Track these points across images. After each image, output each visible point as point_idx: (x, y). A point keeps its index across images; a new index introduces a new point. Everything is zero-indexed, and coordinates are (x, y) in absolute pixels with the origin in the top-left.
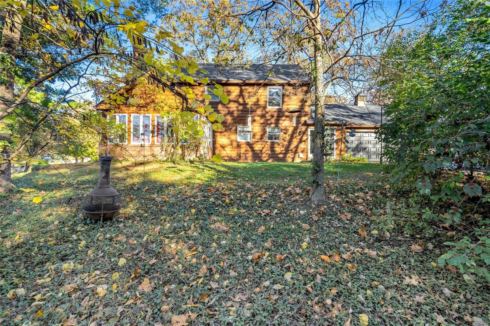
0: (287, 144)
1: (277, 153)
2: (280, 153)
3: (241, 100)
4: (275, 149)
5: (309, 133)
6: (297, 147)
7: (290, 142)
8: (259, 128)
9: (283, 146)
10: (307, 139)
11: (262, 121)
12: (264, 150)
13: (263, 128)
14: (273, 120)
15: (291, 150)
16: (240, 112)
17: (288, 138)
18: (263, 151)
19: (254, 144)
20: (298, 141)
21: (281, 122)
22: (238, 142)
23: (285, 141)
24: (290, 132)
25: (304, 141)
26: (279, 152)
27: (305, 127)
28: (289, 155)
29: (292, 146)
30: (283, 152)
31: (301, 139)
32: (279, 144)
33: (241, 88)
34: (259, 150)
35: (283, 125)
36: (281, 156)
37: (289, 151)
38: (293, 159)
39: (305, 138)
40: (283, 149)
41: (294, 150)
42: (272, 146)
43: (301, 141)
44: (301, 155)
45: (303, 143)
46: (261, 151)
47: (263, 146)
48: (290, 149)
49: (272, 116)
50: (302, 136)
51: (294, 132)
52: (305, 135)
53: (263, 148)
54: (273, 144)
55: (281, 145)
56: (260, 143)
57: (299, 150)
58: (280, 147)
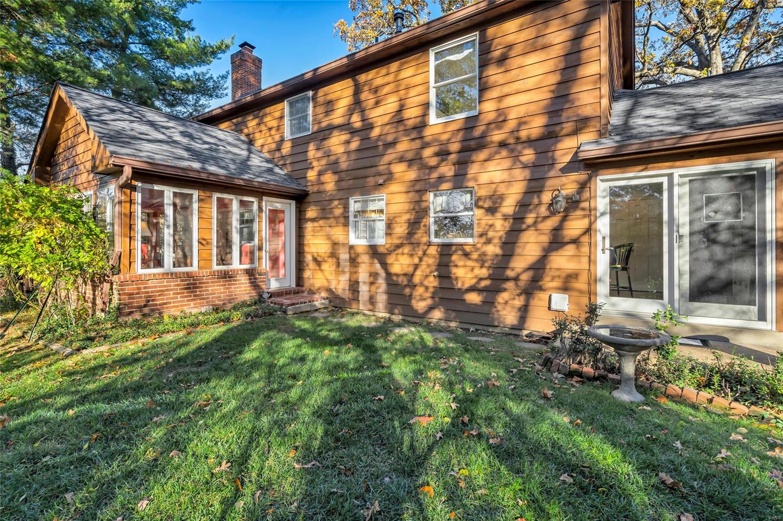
0: (498, 251)
1: (459, 285)
2: (472, 289)
3: (356, 119)
4: (454, 270)
5: (602, 203)
6: (539, 268)
7: (510, 244)
8: (402, 198)
9: (482, 261)
10: (588, 231)
11: (412, 175)
12: (418, 273)
13: (417, 198)
14: (447, 170)
15: (516, 279)
16: (353, 157)
17: (500, 226)
18: (417, 279)
19: (390, 252)
20: (545, 239)
21: (473, 169)
22: (351, 247)
23: (489, 241)
24: (508, 207)
25: (575, 241)
26: (467, 285)
27: (581, 176)
28: (504, 296)
29: (519, 264)
30: (484, 284)
31: (557, 230)
32: (466, 255)
33: (355, 81)
34: (405, 275)
35: (484, 178)
36: (474, 298)
37: (508, 279)
38: (524, 312)
39: (575, 226)
40: (484, 272)
41: (525, 277)
42: (445, 259)
43: (556, 242)
44: (561, 302)
45: (570, 250)
46: (410, 276)
47: (416, 260)
48: (510, 273)
49: (443, 154)
50: (564, 219)
51: (524, 206)
52: (579, 213)
53: (416, 267)
54: (446, 250)
55: (475, 256)
56: (406, 250)
57: (548, 283)
58: (470, 263)
